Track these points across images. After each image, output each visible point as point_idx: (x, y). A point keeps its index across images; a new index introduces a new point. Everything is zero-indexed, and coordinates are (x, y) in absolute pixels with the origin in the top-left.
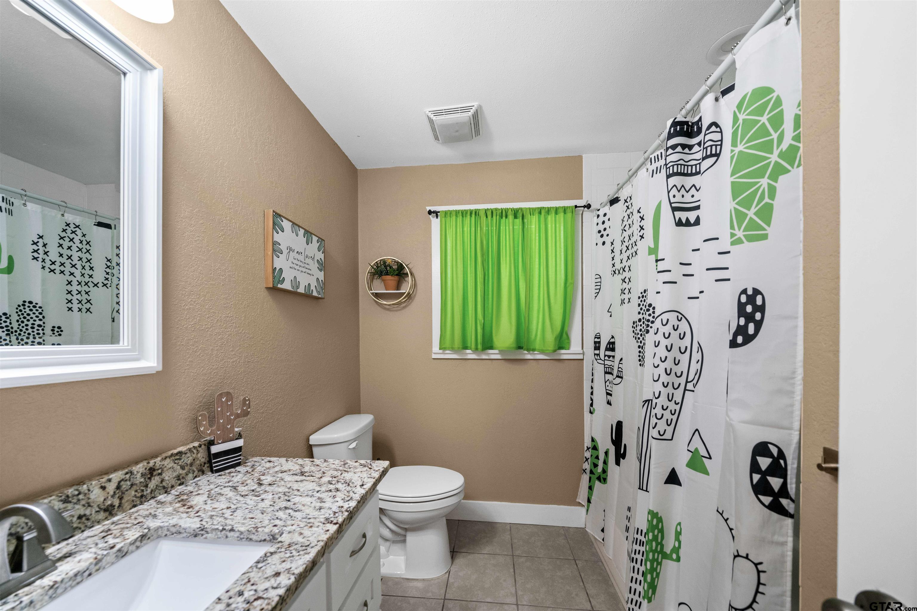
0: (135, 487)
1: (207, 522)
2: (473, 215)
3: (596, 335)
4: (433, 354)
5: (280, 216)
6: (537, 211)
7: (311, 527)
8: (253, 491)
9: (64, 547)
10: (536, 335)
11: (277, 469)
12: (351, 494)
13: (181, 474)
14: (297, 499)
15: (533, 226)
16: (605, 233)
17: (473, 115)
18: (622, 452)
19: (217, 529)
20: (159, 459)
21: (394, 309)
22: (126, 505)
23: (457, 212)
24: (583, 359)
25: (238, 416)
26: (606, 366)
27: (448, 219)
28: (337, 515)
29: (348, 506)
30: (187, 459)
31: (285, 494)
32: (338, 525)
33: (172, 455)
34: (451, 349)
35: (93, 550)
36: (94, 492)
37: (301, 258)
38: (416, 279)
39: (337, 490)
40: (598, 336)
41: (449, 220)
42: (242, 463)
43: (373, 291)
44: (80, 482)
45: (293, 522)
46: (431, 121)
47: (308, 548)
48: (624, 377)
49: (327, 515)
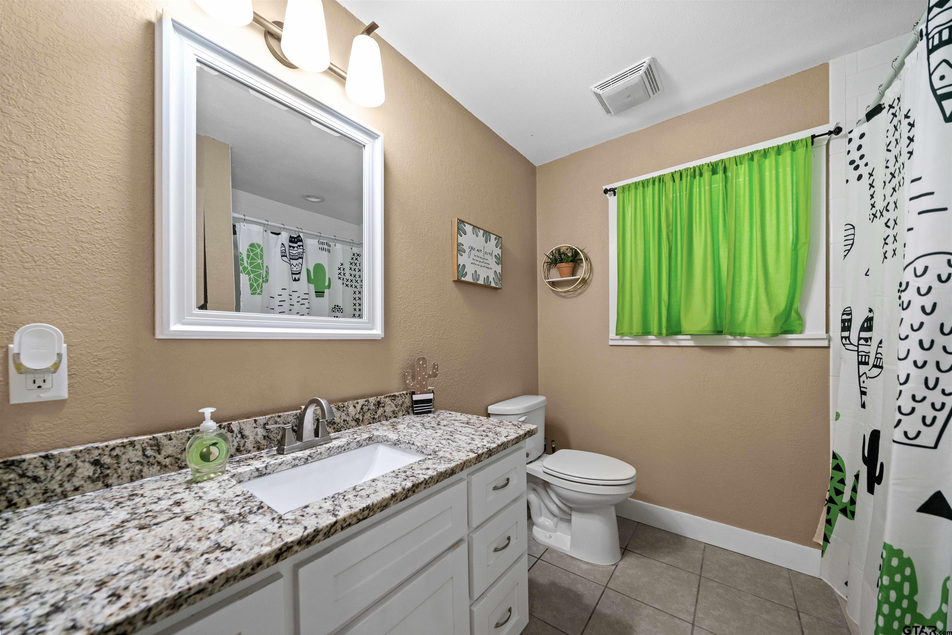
0: (370, 411)
1: (402, 437)
2: (657, 183)
3: (844, 311)
4: (610, 340)
5: (463, 222)
6: (746, 158)
7: (459, 451)
8: (433, 427)
9: (337, 434)
10: (746, 315)
11: (452, 418)
12: (496, 440)
13: (395, 410)
14: (457, 436)
15: (741, 179)
16: (862, 163)
17: (645, 72)
18: (877, 474)
19: (406, 442)
20: (383, 396)
21: (571, 296)
22: (366, 422)
23: (636, 184)
24: (828, 347)
25: (430, 376)
26: (860, 354)
27: (627, 193)
28: (479, 449)
29: (489, 446)
30: (399, 401)
31: (451, 432)
32: (477, 454)
33: (390, 396)
34: (629, 334)
35: (347, 438)
36: (350, 408)
37: (481, 254)
38: (593, 264)
39: (487, 436)
40: (848, 312)
41: (628, 195)
42: (432, 412)
43: (550, 280)
44: (344, 400)
45: (449, 447)
46: (598, 96)
47: (452, 461)
48: (884, 366)
49: (472, 448)
